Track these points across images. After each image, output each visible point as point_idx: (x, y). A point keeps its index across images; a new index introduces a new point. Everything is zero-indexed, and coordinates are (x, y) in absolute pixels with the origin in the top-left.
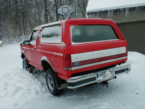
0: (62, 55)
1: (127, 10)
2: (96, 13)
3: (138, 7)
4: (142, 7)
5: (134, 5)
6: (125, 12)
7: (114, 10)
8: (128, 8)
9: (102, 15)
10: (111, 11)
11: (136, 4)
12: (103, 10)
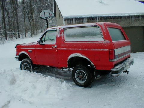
0: (107, 50)
1: (98, 18)
2: (72, 19)
3: (106, 17)
4: (109, 17)
5: (103, 15)
6: (96, 20)
7: (88, 18)
8: (99, 17)
9: (77, 21)
10: (85, 18)
11: (105, 15)
12: (79, 17)
